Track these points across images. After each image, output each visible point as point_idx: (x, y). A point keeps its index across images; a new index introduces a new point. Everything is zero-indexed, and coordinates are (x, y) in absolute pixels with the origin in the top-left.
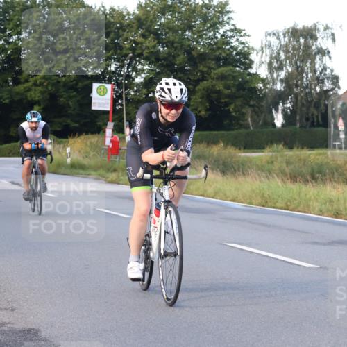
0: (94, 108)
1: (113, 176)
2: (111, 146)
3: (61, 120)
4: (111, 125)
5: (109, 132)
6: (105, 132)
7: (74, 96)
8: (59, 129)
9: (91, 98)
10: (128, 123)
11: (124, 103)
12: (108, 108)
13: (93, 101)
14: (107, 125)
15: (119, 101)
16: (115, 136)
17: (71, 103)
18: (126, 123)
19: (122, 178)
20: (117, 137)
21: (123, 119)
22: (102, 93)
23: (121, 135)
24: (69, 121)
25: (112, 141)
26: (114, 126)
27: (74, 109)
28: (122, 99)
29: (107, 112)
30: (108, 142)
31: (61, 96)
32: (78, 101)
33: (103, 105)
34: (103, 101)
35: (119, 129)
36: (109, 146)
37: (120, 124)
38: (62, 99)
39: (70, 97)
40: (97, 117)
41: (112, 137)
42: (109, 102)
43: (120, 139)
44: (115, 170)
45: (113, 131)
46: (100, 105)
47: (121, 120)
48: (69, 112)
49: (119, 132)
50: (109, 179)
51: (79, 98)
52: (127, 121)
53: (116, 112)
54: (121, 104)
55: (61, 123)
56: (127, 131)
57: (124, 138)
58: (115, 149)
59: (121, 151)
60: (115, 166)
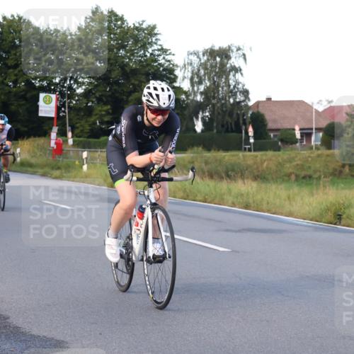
0: (41, 114)
1: (57, 173)
2: (55, 148)
4: (55, 129)
5: (53, 135)
6: (50, 135)
7: (23, 105)
9: (38, 106)
10: (70, 128)
11: (67, 111)
12: (53, 115)
13: (40, 108)
14: (52, 129)
15: (63, 109)
16: (59, 139)
17: (21, 111)
18: (68, 128)
19: (65, 174)
20: (61, 139)
22: (48, 102)
23: (64, 138)
24: (19, 126)
25: (56, 143)
26: (58, 130)
27: (23, 116)
28: (65, 108)
29: (52, 118)
30: (53, 144)
31: (12, 104)
32: (27, 108)
33: (49, 112)
34: (49, 109)
35: (62, 133)
36: (53, 147)
37: (64, 128)
38: (13, 107)
39: (20, 105)
40: (43, 123)
41: (57, 139)
42: (54, 109)
43: (63, 141)
44: (59, 168)
45: (57, 134)
46: (46, 112)
47: (65, 125)
48: (19, 118)
49: (62, 136)
50: (53, 176)
51: (28, 106)
52: (69, 126)
53: (59, 119)
54: (64, 112)
56: (70, 134)
57: (67, 141)
58: (59, 150)
59: (64, 152)
60: (59, 164)
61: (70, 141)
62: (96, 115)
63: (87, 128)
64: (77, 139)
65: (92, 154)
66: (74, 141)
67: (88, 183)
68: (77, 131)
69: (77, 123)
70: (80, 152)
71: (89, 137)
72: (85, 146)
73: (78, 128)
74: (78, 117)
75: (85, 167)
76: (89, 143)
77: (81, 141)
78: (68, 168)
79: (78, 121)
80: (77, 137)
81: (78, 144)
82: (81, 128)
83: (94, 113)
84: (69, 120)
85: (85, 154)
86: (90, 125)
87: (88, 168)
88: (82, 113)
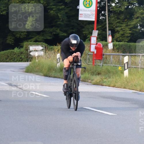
0: (80, 19)
1: (97, 78)
2: (95, 52)
3: (51, 30)
4: (95, 33)
5: (94, 40)
6: (90, 40)
7: (62, 9)
8: (49, 38)
9: (78, 9)
10: (110, 32)
11: (107, 14)
12: (93, 18)
13: (80, 12)
14: (92, 33)
15: (103, 12)
16: (99, 43)
17: (59, 15)
18: (108, 32)
19: (105, 80)
20: (101, 44)
21: (106, 28)
22: (88, 6)
23: (104, 42)
24: (58, 31)
25: (96, 48)
26: (98, 34)
27: (63, 21)
28: (105, 11)
29: (91, 23)
30: (93, 48)
31: (52, 9)
32: (66, 13)
33: (89, 16)
34: (89, 13)
35: (102, 38)
36: (94, 52)
37: (104, 32)
38: (52, 12)
39: (60, 10)
40: (83, 27)
41: (97, 44)
42: (94, 13)
43: (103, 46)
44: (99, 74)
45: (97, 39)
46: (86, 16)
47: (104, 30)
48: (59, 23)
49: (102, 40)
50: (94, 82)
51: (67, 11)
52: (109, 30)
53: (99, 22)
54: (104, 15)
55: (51, 33)
56: (110, 39)
57: (107, 45)
58: (99, 55)
59: (104, 56)
60: (99, 70)
61: (111, 46)
62: (138, 18)
63: (128, 32)
64: (117, 43)
65: (133, 59)
66: (114, 46)
67: (129, 89)
68: (117, 35)
69: (117, 27)
70: (121, 57)
71: (130, 41)
73: (118, 31)
74: (118, 21)
75: (126, 72)
76: (130, 46)
77: (122, 46)
78: (108, 73)
79: (118, 24)
80: (117, 41)
81: (118, 49)
82: (121, 32)
83: (135, 16)
84: (109, 24)
85: (126, 59)
86: (131, 29)
87: (130, 73)
88: (122, 17)
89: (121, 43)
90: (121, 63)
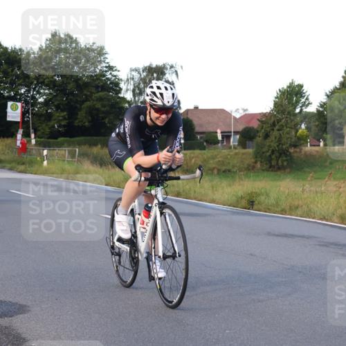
0: (8, 119)
1: (22, 168)
2: (21, 147)
4: (21, 131)
5: (19, 136)
6: (16, 136)
9: (6, 113)
11: (30, 116)
12: (18, 119)
13: (8, 114)
14: (18, 131)
15: (27, 115)
18: (32, 131)
19: (29, 169)
20: (25, 140)
21: (30, 127)
22: (14, 109)
23: (28, 139)
25: (21, 143)
26: (23, 132)
28: (29, 113)
29: (17, 123)
30: (18, 143)
33: (15, 117)
34: (15, 115)
35: (26, 135)
36: (19, 146)
37: (28, 130)
40: (10, 126)
41: (22, 140)
42: (20, 115)
43: (27, 141)
44: (23, 164)
45: (22, 135)
46: (13, 117)
47: (28, 128)
49: (26, 137)
50: (19, 170)
52: (32, 129)
53: (24, 123)
54: (28, 117)
56: (33, 136)
57: (30, 141)
58: (24, 148)
59: (28, 150)
60: (24, 160)
61: (33, 141)
62: (55, 120)
63: (48, 130)
64: (39, 139)
65: (51, 152)
66: (36, 141)
67: (47, 176)
68: (39, 133)
69: (39, 127)
70: (41, 150)
71: (49, 138)
72: (45, 146)
73: (39, 130)
74: (40, 121)
75: (45, 163)
76: (49, 142)
77: (42, 142)
78: (31, 163)
79: (40, 125)
81: (39, 144)
82: (42, 131)
83: (53, 118)
84: (32, 124)
85: (45, 152)
86: (50, 128)
87: (48, 163)
88: (43, 118)
89: (42, 139)
90: (41, 155)
